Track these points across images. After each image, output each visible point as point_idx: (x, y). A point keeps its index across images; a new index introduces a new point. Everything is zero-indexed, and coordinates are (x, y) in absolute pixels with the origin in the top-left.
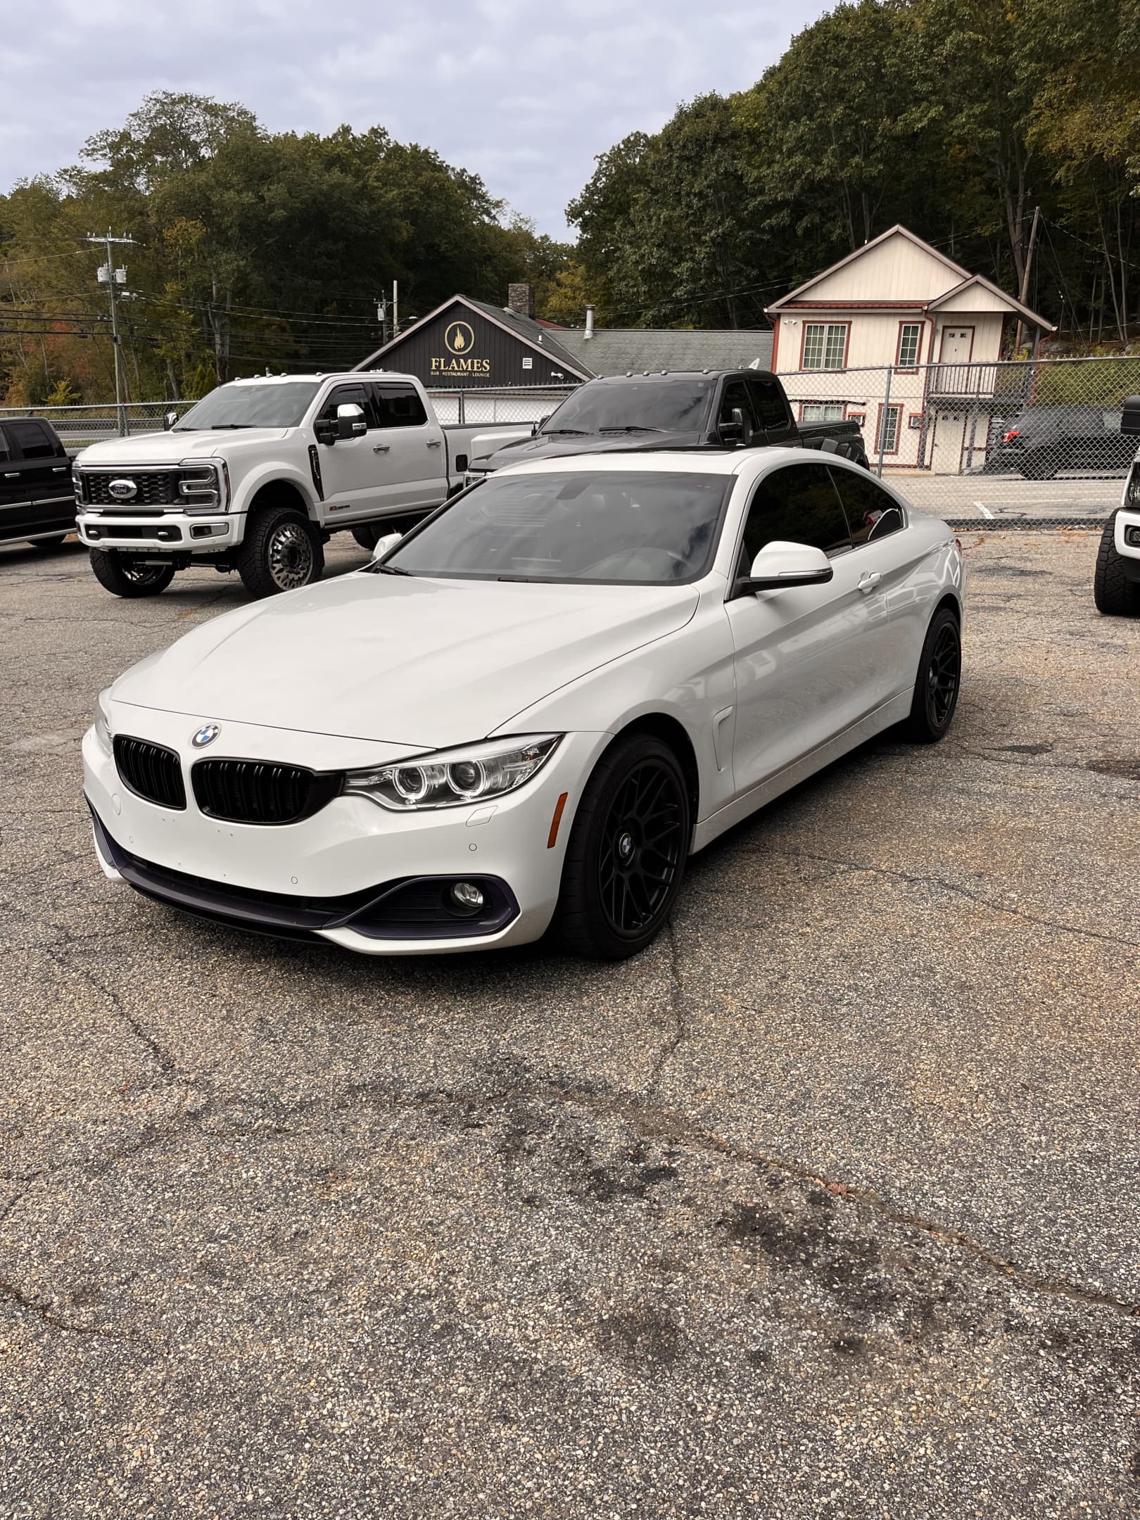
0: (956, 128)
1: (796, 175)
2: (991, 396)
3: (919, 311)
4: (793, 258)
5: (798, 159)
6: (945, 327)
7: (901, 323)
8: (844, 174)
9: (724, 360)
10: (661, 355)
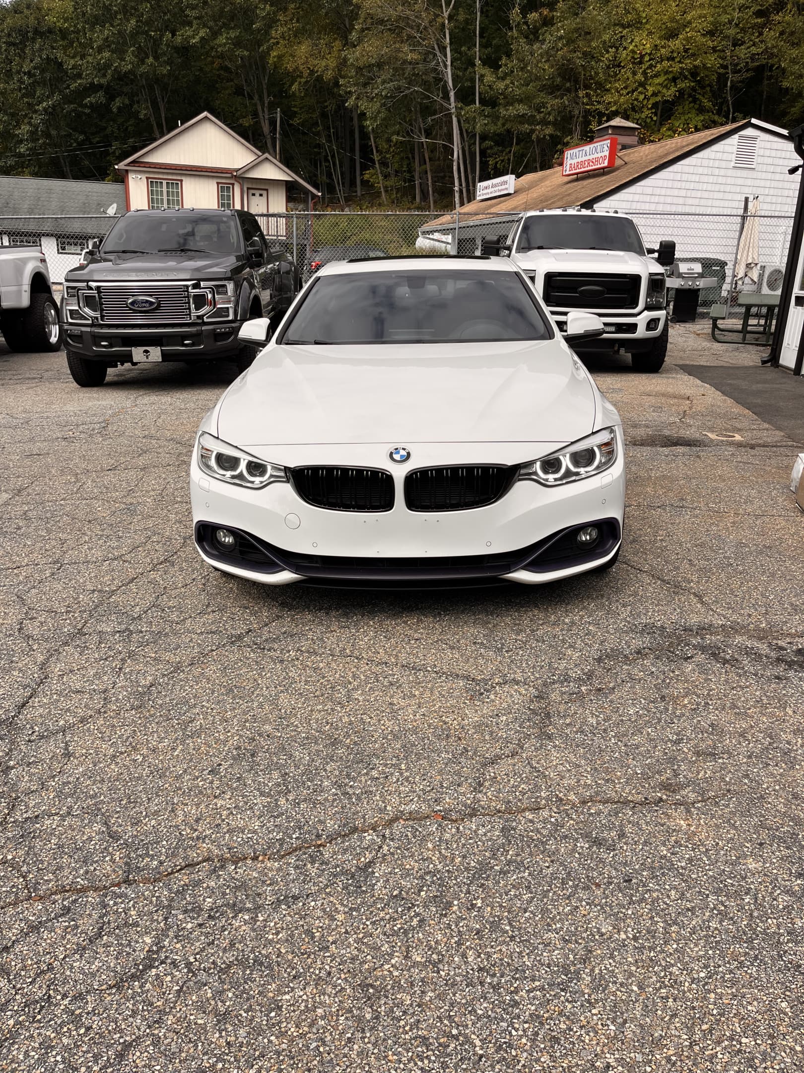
0: (220, 46)
1: (107, 66)
2: (285, 238)
3: (229, 175)
4: (110, 129)
5: (106, 54)
6: (248, 189)
7: (218, 183)
8: (143, 69)
9: (84, 204)
10: (30, 197)
